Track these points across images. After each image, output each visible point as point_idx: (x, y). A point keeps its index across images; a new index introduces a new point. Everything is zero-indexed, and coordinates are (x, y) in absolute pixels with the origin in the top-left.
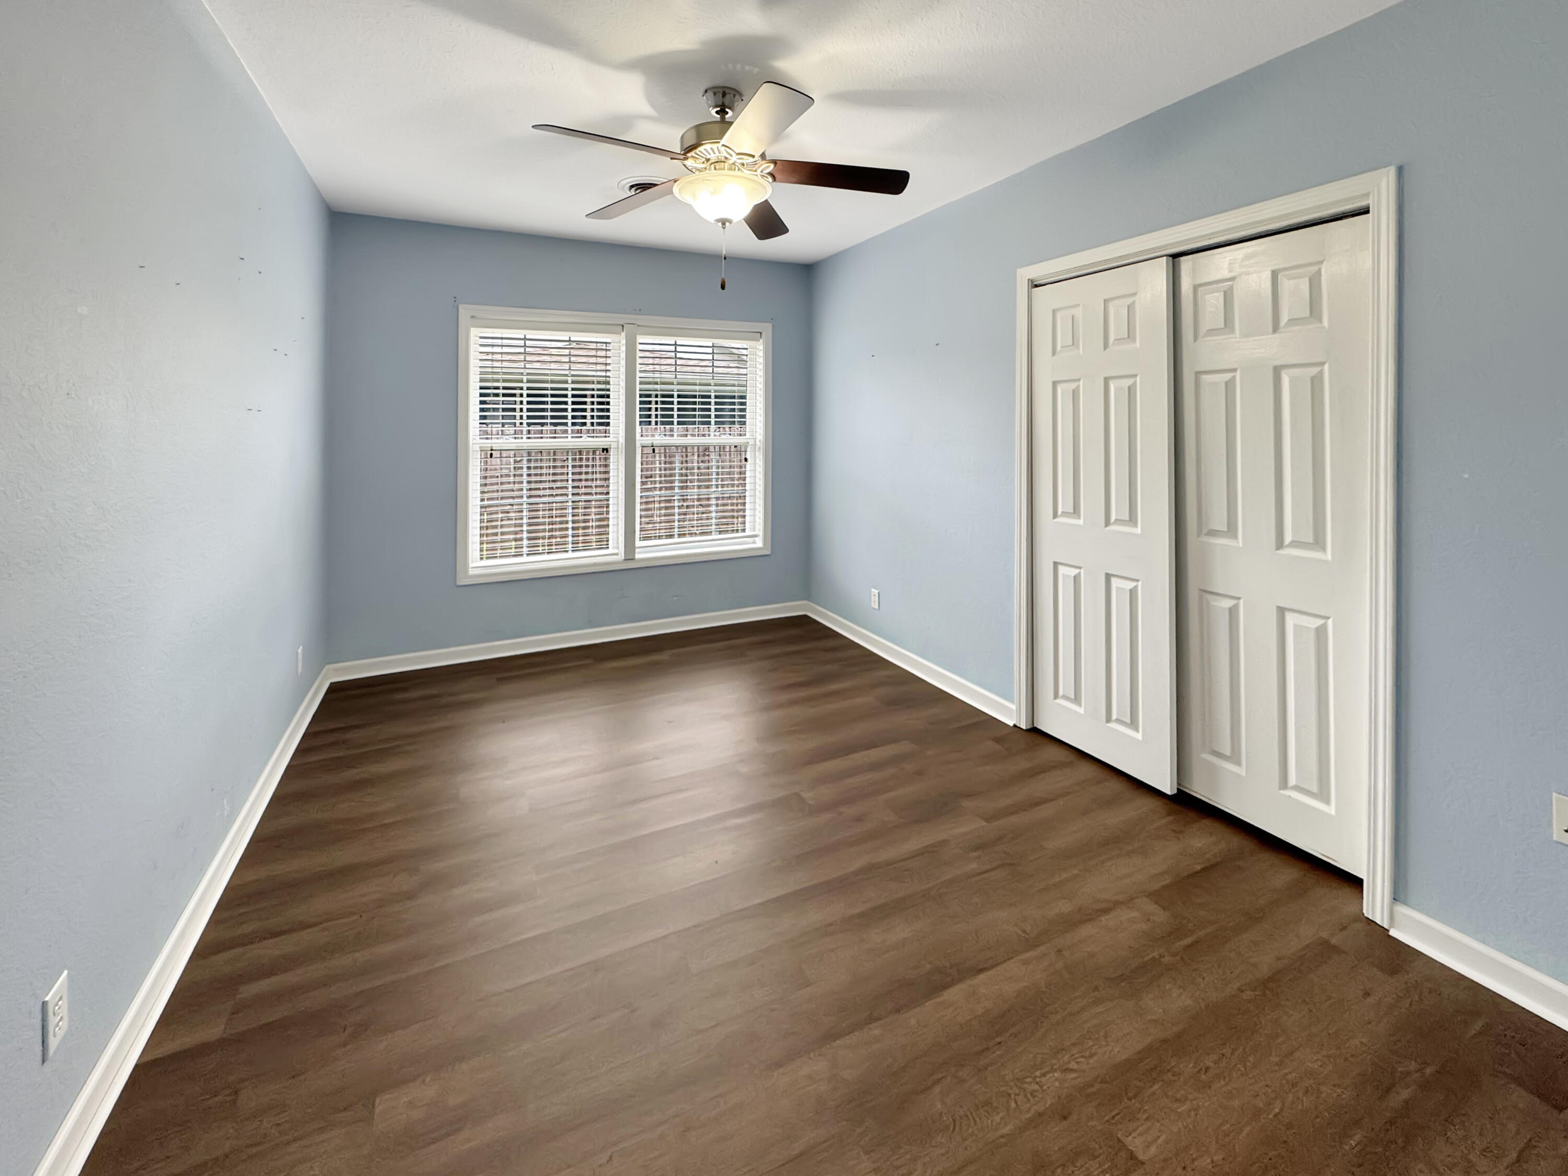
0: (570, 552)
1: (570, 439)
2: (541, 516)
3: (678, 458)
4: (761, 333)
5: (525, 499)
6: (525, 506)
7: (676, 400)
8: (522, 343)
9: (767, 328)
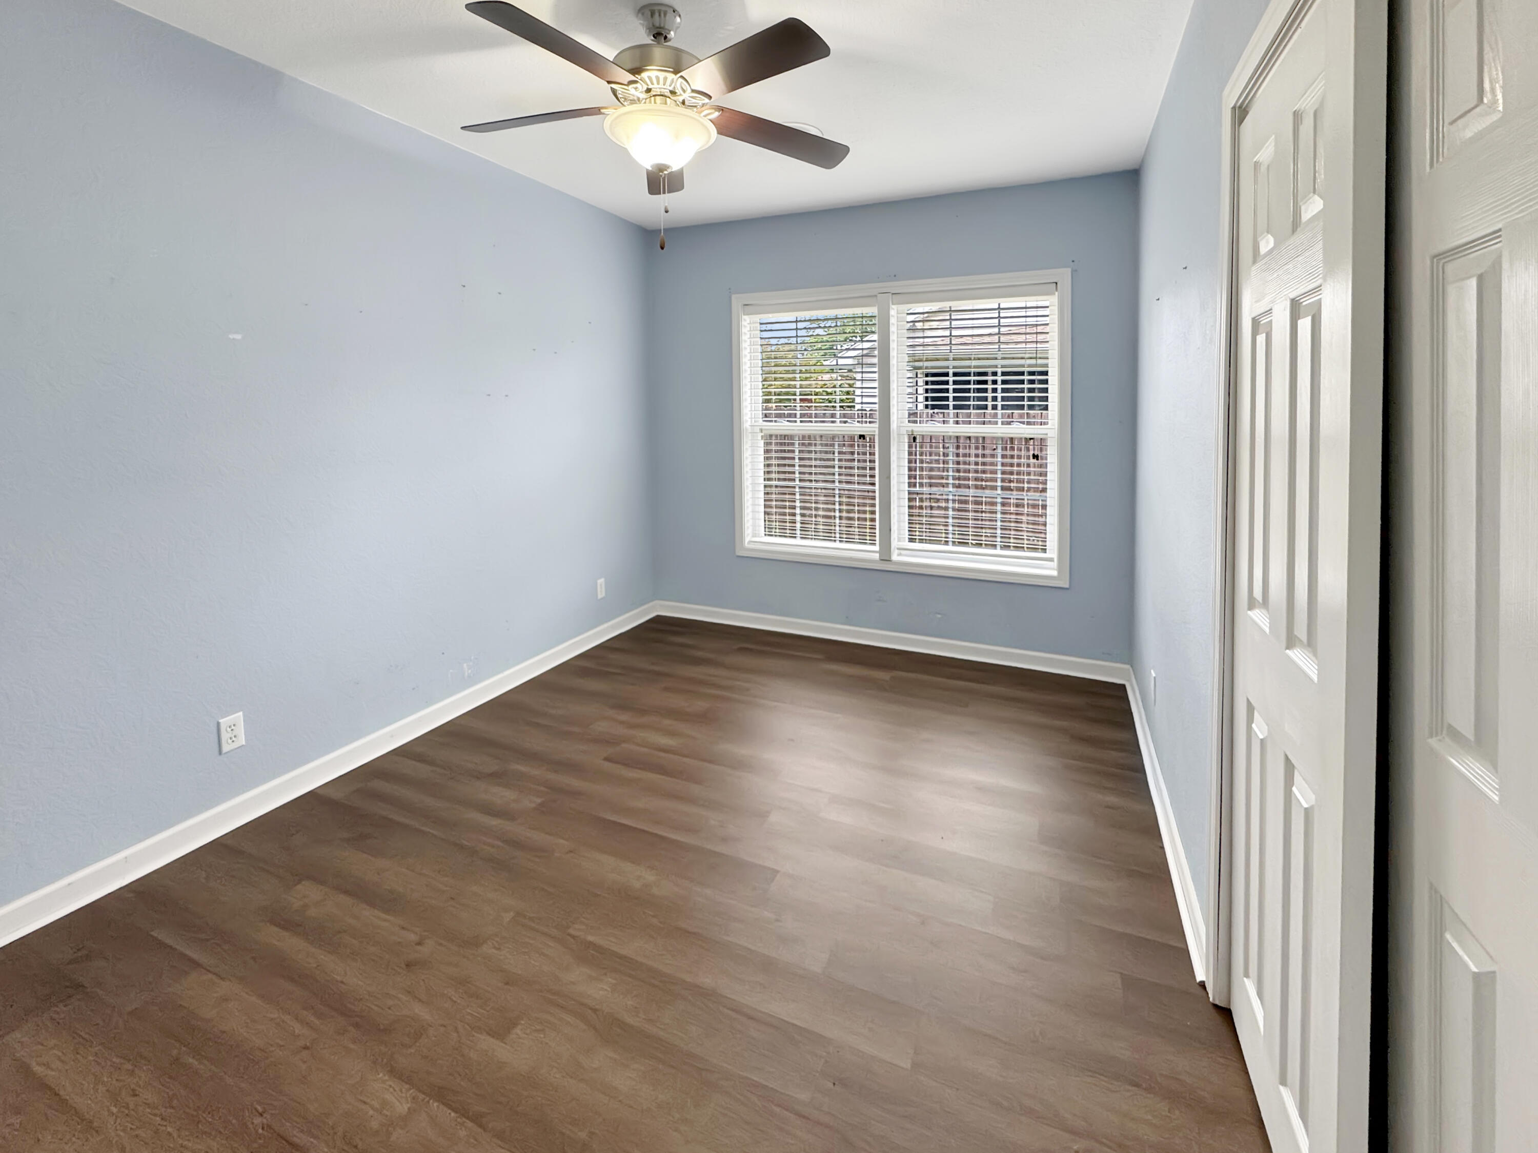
0: (838, 542)
1: (838, 424)
2: (813, 501)
3: (952, 450)
4: (1056, 283)
5: (797, 482)
6: (797, 490)
7: (951, 379)
8: (793, 326)
9: (1064, 275)
